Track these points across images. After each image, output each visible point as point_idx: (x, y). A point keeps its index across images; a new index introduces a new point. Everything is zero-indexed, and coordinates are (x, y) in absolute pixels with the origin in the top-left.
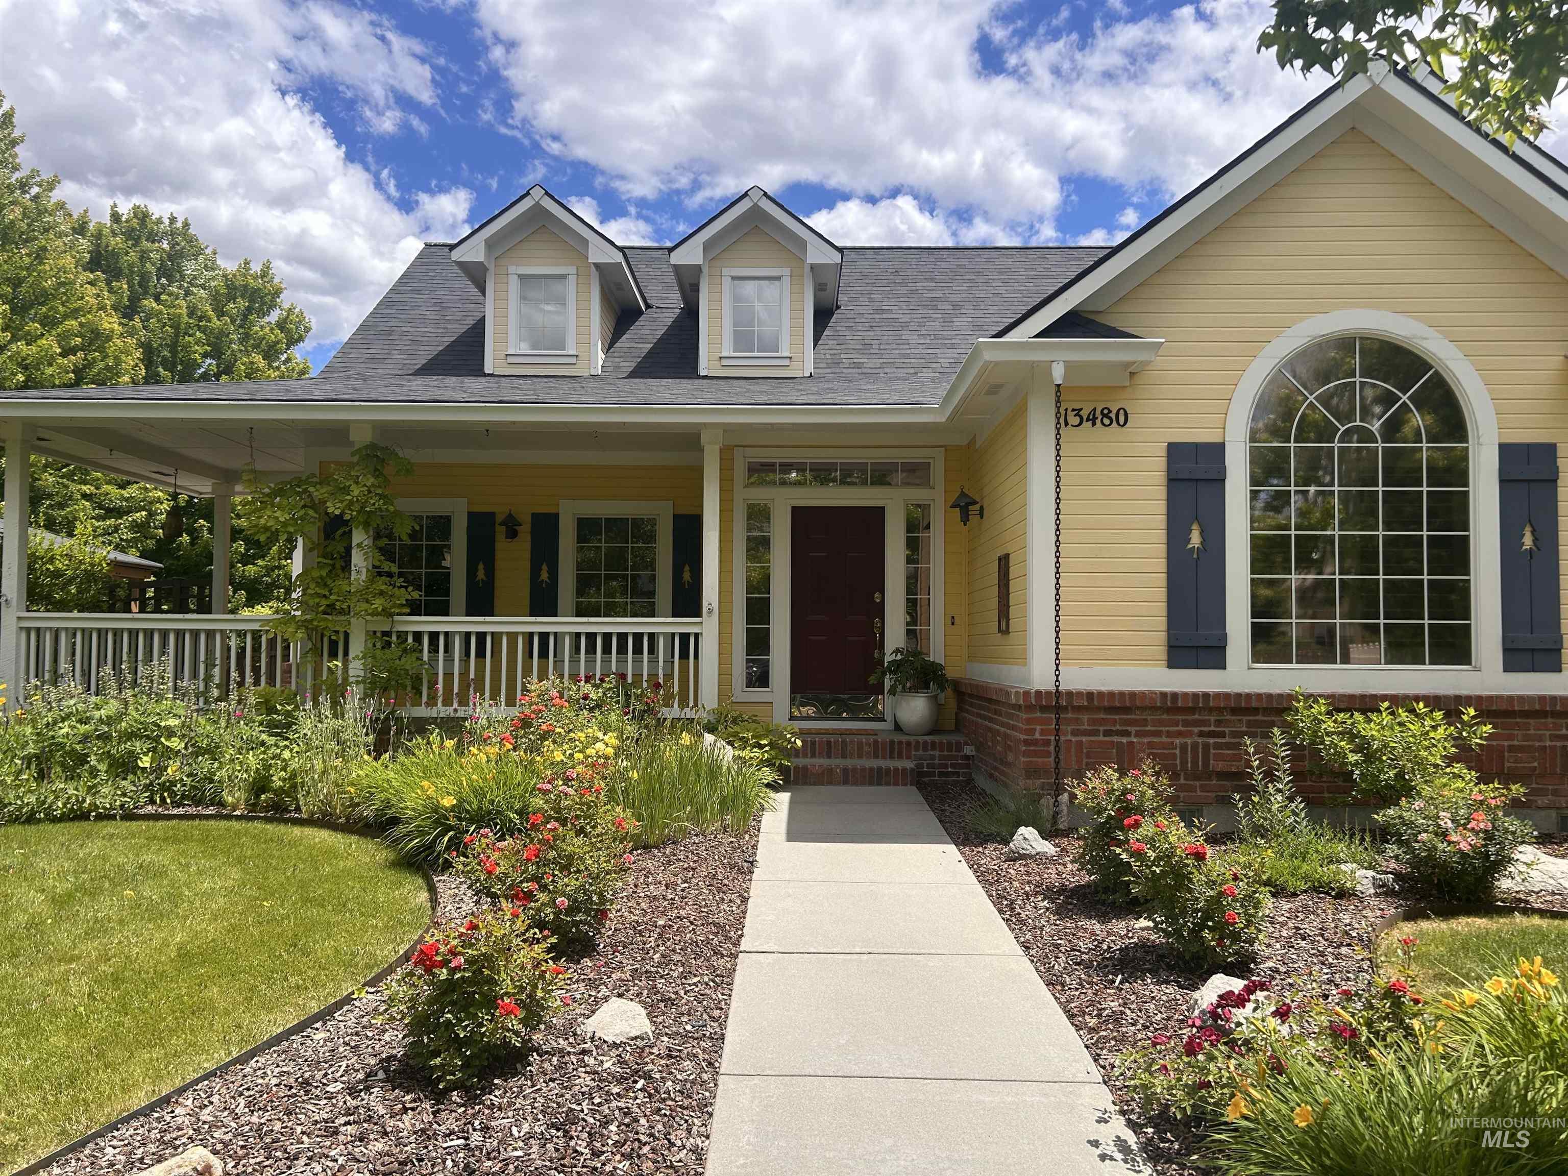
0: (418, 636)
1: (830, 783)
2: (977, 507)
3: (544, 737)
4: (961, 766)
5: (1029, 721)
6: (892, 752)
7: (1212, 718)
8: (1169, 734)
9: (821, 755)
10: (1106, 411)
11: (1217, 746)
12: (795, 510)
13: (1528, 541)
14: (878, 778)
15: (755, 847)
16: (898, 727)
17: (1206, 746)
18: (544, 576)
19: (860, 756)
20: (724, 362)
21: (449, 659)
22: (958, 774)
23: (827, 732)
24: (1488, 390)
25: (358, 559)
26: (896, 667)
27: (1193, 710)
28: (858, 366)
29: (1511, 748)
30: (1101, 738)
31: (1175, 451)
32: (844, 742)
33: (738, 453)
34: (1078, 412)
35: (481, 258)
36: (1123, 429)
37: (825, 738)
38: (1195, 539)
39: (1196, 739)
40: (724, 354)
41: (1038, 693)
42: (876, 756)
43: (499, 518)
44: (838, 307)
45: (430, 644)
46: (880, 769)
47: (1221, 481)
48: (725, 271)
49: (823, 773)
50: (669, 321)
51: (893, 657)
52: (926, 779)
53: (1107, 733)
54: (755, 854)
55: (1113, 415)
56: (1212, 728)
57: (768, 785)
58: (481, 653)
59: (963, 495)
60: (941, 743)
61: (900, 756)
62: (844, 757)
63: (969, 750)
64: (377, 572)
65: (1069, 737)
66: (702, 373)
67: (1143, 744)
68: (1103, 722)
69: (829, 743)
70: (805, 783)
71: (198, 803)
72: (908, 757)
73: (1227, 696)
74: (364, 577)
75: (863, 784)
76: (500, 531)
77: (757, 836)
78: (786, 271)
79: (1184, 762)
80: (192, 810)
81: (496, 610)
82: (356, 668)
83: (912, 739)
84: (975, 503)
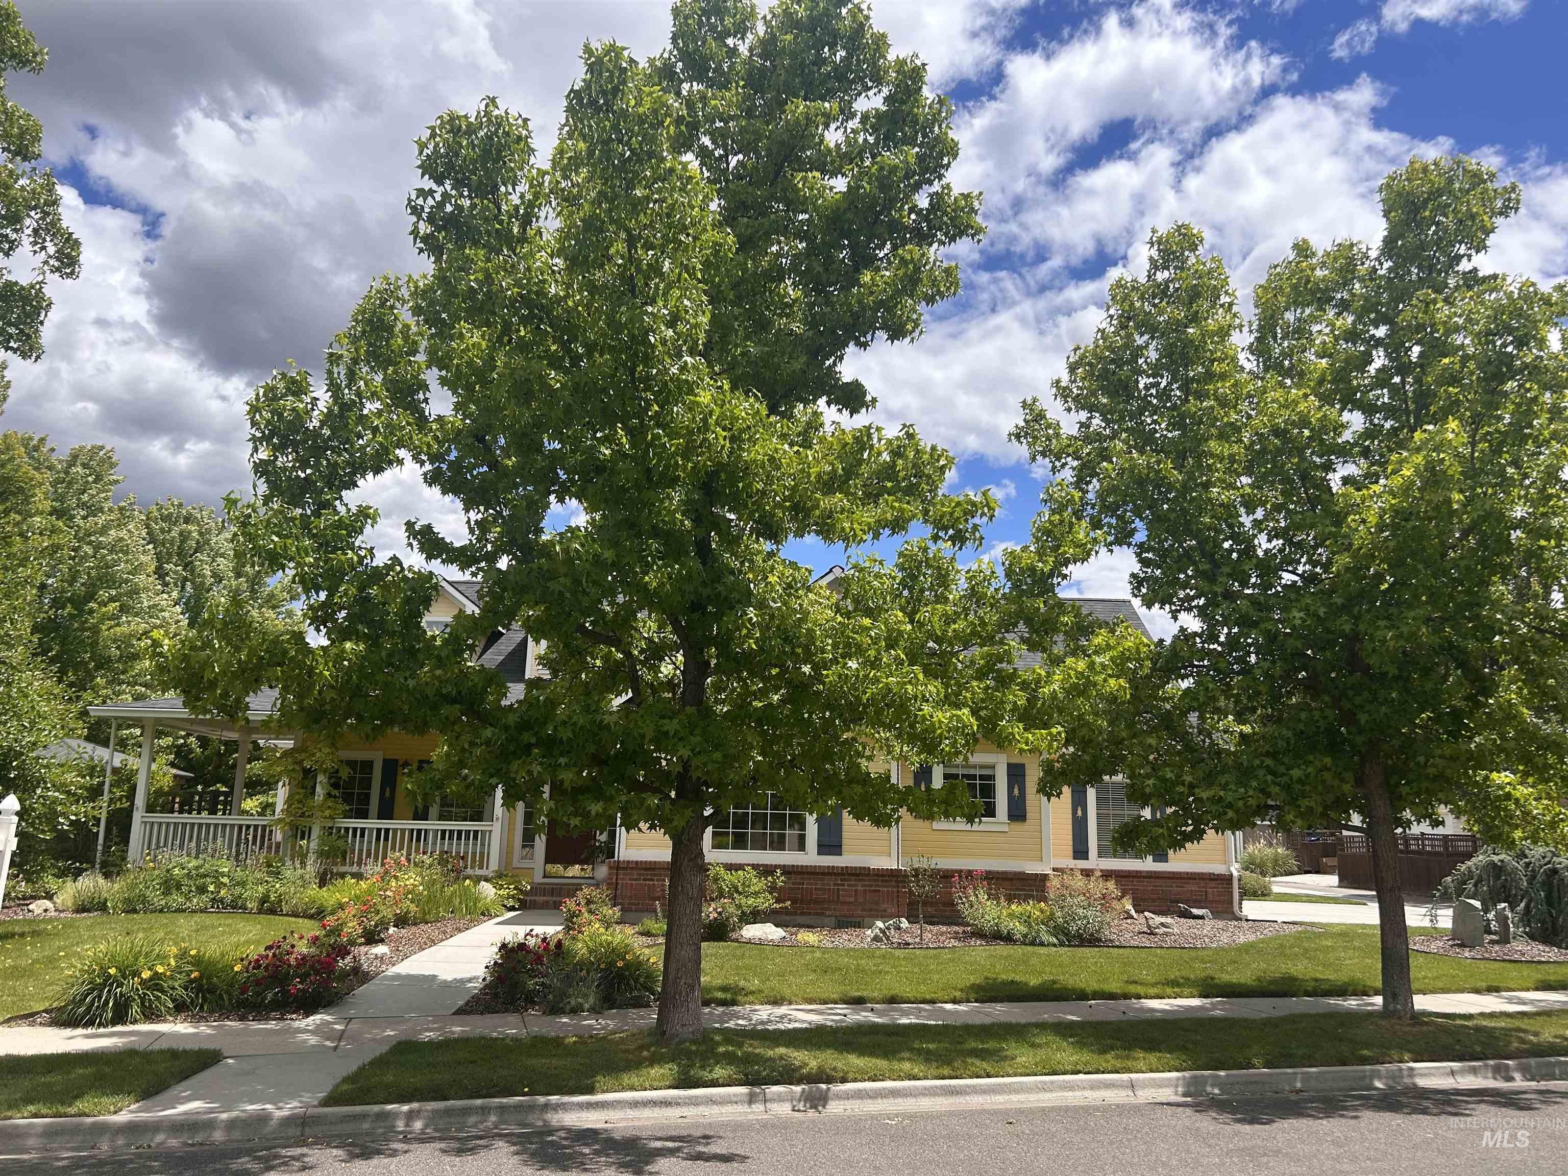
0: (347, 829)
9: (548, 895)
23: (555, 884)
25: (319, 789)
29: (816, 889)
37: (552, 886)
43: (401, 762)
45: (353, 834)
57: (507, 907)
64: (329, 795)
66: (527, 677)
67: (659, 885)
68: (642, 874)
69: (553, 889)
74: (321, 798)
76: (401, 769)
81: (396, 816)
82: (314, 845)
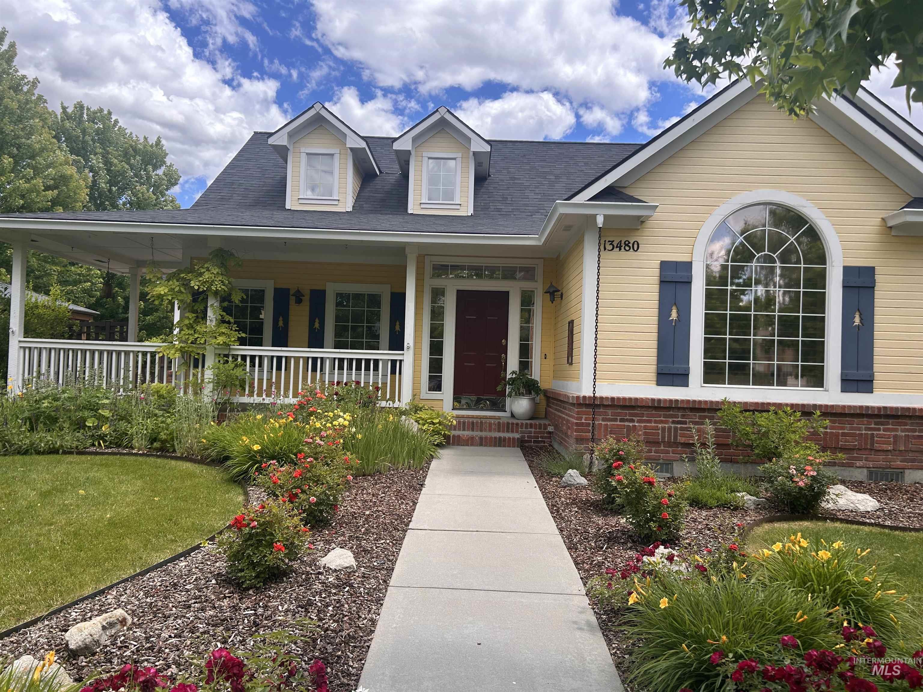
0: (244, 357)
1: (472, 445)
2: (559, 293)
3: (311, 414)
4: (546, 438)
5: (578, 413)
6: (508, 428)
7: (680, 414)
8: (656, 422)
9: (468, 430)
10: (627, 243)
11: (682, 429)
12: (458, 291)
13: (857, 321)
14: (499, 443)
15: (425, 477)
16: (513, 416)
17: (676, 429)
18: (317, 325)
19: (490, 431)
20: (423, 206)
21: (261, 371)
22: (544, 442)
23: (473, 417)
24: (839, 236)
25: (211, 314)
26: (513, 381)
27: (669, 408)
28: (499, 210)
29: (844, 434)
30: (618, 423)
31: (664, 265)
32: (481, 422)
33: (427, 260)
34: (611, 243)
35: (285, 143)
36: (636, 253)
37: (471, 420)
38: (674, 315)
39: (670, 425)
40: (422, 202)
41: (584, 397)
42: (499, 431)
43: (292, 292)
44: (489, 176)
45: (250, 362)
46: (500, 438)
47: (689, 283)
48: (425, 154)
49: (468, 439)
50: (392, 181)
51: (510, 376)
52: (527, 444)
53: (622, 420)
54: (424, 481)
55: (631, 245)
56: (679, 419)
57: (437, 445)
58: (279, 368)
59: (551, 286)
60: (536, 424)
61: (512, 432)
62: (481, 431)
63: (550, 429)
64: (223, 321)
65: (601, 422)
66: (410, 211)
67: (641, 426)
68: (618, 414)
69: (473, 423)
70: (458, 445)
71: (119, 446)
72: (517, 432)
73: (688, 401)
74: (214, 324)
75: (490, 446)
76: (292, 300)
77: (427, 472)
78: (460, 155)
79: (663, 437)
80: (115, 450)
81: (289, 344)
82: (209, 374)
83: (519, 422)
84: (559, 291)
